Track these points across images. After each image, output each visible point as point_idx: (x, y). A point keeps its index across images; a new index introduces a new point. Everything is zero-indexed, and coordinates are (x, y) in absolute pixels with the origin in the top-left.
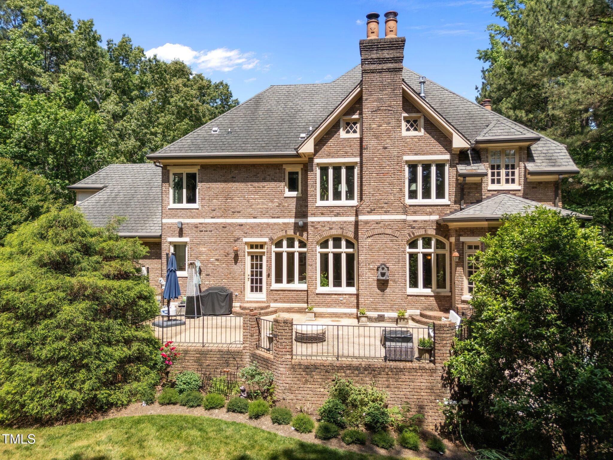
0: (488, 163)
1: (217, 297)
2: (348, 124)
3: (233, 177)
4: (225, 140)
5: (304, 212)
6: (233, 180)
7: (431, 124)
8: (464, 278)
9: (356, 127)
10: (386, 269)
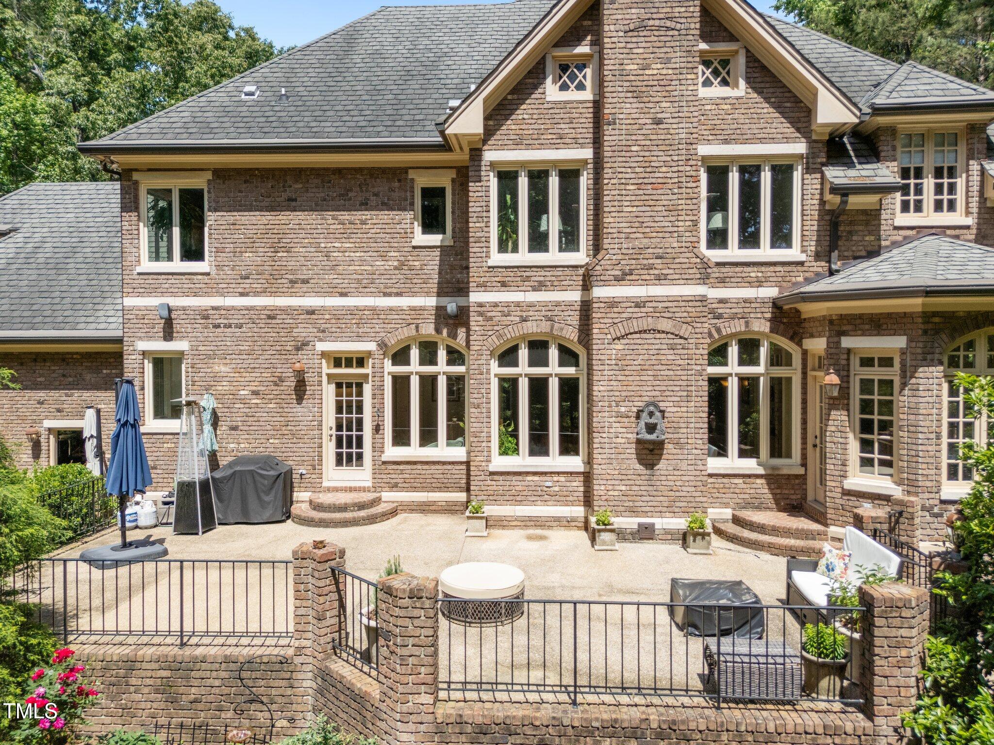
0: (895, 163)
1: (255, 482)
2: (564, 68)
3: (290, 200)
4: (271, 113)
5: (458, 282)
6: (291, 204)
7: (764, 68)
8: (851, 436)
9: (584, 77)
10: (658, 414)
